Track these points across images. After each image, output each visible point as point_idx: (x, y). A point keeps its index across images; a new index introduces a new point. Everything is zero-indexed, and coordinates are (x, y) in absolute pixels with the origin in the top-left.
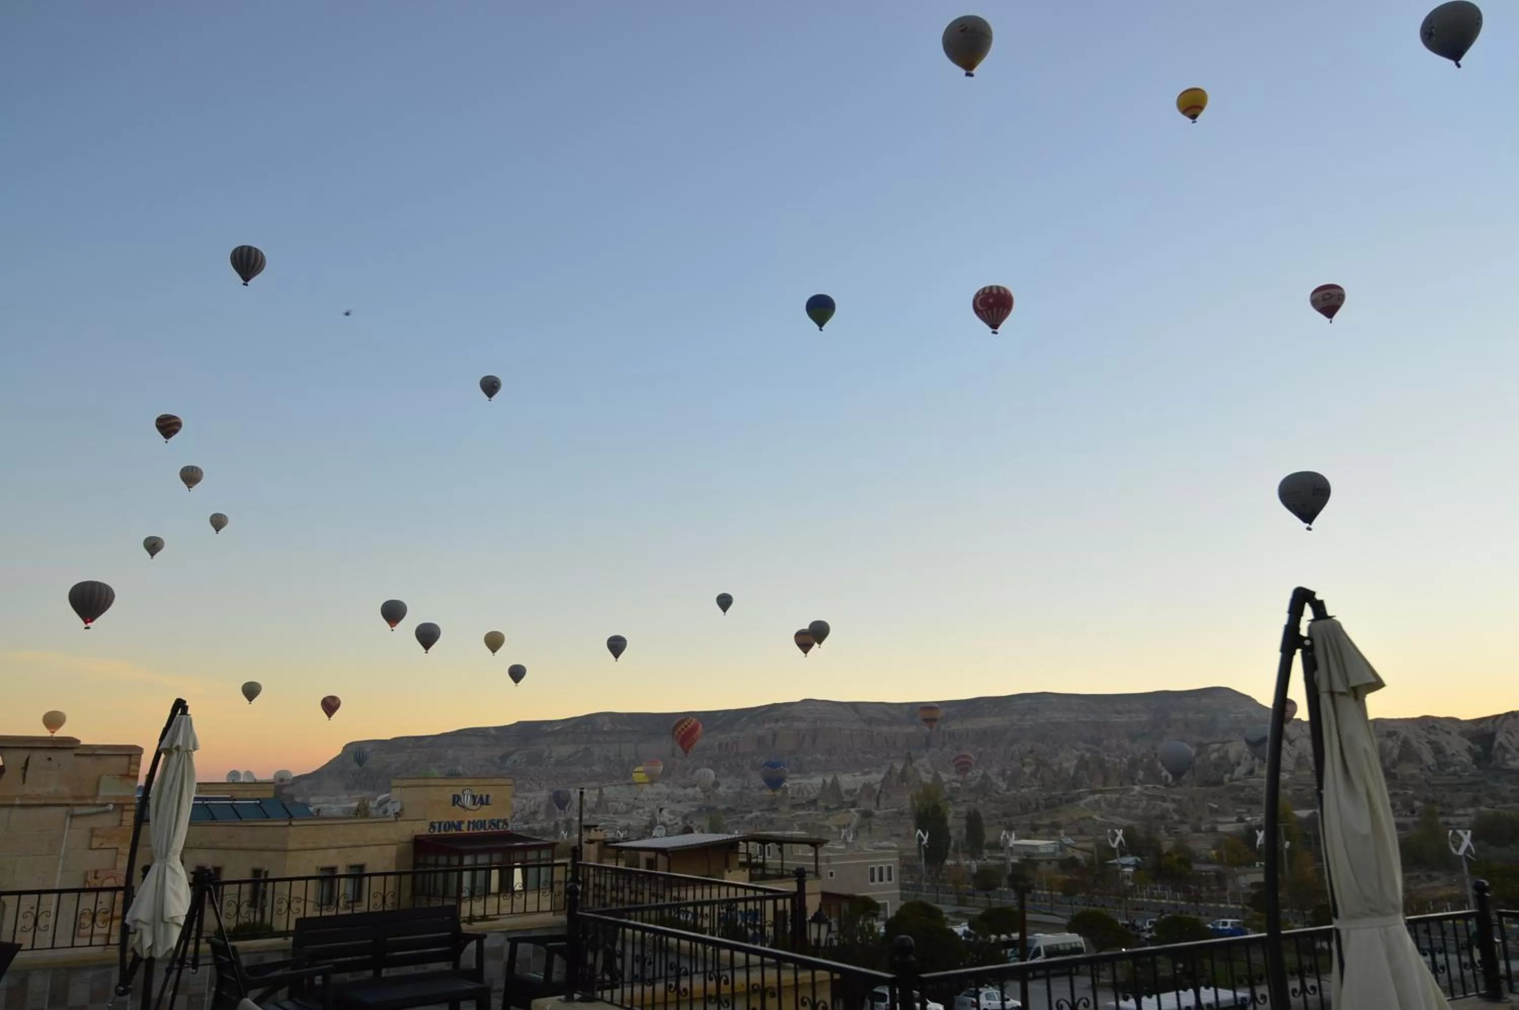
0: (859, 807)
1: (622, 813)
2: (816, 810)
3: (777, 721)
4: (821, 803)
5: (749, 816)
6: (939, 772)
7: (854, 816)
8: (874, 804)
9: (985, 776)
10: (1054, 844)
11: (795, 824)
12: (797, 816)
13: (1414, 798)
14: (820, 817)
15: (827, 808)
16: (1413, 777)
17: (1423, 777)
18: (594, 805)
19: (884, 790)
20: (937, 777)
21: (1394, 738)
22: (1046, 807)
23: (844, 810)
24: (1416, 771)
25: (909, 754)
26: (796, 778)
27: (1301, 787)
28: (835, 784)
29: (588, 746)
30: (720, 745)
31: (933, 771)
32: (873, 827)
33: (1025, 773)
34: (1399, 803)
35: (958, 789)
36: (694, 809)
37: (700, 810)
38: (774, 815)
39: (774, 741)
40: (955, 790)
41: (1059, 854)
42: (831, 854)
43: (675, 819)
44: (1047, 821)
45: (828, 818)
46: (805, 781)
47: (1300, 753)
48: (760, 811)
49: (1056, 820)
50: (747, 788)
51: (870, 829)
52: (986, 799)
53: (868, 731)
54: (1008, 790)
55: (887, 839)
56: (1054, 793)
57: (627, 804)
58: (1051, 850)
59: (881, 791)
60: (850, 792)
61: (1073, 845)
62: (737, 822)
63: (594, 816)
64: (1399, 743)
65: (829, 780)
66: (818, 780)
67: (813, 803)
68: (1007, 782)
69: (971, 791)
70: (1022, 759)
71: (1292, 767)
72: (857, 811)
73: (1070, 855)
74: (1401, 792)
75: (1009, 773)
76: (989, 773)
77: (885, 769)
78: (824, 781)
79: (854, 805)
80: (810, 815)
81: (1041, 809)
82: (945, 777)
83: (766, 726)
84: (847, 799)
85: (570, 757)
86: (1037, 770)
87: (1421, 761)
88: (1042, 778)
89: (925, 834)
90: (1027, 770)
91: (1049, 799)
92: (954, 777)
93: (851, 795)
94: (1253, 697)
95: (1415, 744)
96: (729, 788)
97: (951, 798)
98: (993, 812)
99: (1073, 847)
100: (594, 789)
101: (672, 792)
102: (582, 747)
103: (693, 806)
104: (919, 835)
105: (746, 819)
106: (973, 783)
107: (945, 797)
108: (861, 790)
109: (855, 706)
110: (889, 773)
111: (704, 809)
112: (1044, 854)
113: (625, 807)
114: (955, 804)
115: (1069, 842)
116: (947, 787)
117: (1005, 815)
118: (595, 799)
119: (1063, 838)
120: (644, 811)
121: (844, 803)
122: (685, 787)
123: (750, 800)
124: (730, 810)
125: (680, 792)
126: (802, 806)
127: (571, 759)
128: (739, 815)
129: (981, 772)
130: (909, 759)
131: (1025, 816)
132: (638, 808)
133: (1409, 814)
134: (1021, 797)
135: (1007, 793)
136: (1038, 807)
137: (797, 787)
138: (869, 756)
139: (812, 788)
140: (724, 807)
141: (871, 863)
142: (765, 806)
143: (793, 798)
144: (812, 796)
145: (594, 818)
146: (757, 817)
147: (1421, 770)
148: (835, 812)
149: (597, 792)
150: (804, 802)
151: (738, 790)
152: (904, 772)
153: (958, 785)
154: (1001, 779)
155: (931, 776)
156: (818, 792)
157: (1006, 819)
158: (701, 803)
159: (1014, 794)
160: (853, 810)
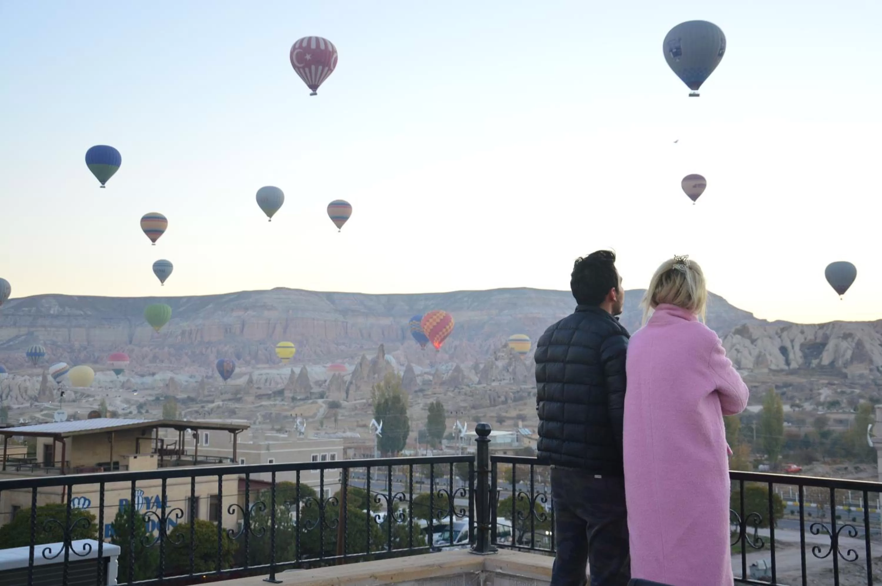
0: (327, 398)
1: (69, 401)
2: (283, 400)
3: (246, 309)
4: (288, 394)
5: (211, 406)
6: (413, 365)
7: (321, 406)
8: (344, 395)
9: (458, 369)
10: (512, 434)
11: (258, 414)
12: (261, 406)
13: (861, 396)
14: (286, 407)
15: (294, 399)
16: (861, 376)
17: (871, 377)
18: (37, 392)
19: (354, 381)
20: (409, 370)
21: (849, 339)
22: (515, 400)
23: (311, 401)
24: (866, 372)
25: (382, 346)
26: (264, 368)
27: (757, 384)
28: (304, 375)
29: (32, 329)
30: (183, 333)
31: (406, 364)
32: (339, 418)
33: (497, 367)
34: (845, 401)
35: (431, 381)
36: (150, 398)
37: (157, 399)
38: (237, 405)
39: (242, 331)
40: (427, 383)
41: (516, 444)
42: (271, 442)
43: (129, 408)
44: (513, 413)
45: (293, 408)
46: (274, 372)
47: (760, 352)
48: (223, 401)
49: (521, 413)
50: (211, 377)
51: (336, 420)
52: (457, 390)
53: (343, 322)
54: (479, 383)
55: (352, 430)
56: (523, 387)
57: (76, 392)
58: (509, 440)
59: (351, 383)
60: (319, 383)
61: (529, 436)
62: (197, 412)
63: (37, 404)
64: (854, 345)
65: (297, 370)
66: (286, 371)
67: (280, 393)
68: (479, 375)
69: (443, 383)
70: (495, 353)
71: (751, 366)
72: (323, 402)
73: (526, 446)
74: (849, 390)
75: (482, 366)
76: (462, 366)
77: (357, 360)
78: (293, 372)
79: (322, 396)
80: (275, 405)
81: (509, 401)
82: (418, 369)
83: (235, 314)
84: (316, 390)
85: (10, 340)
86: (510, 364)
87: (871, 361)
88: (514, 373)
89: (379, 424)
90: (500, 364)
91: (518, 392)
92: (427, 370)
93: (320, 386)
94: (724, 297)
95: (868, 346)
96: (191, 377)
97: (421, 390)
98: (463, 404)
99: (530, 438)
100: (38, 375)
101: (128, 380)
102: (24, 331)
103: (150, 395)
104: (374, 425)
105: (206, 409)
106: (445, 377)
107: (417, 389)
108: (331, 381)
109: (330, 296)
110: (361, 364)
111: (162, 399)
112: (500, 444)
113: (73, 396)
114: (425, 396)
115: (527, 433)
116: (419, 380)
117: (474, 407)
118: (38, 386)
119: (520, 428)
120: (95, 400)
121: (311, 393)
122: (142, 376)
123: (213, 390)
124: (191, 400)
125: (136, 380)
126: (268, 397)
127: (11, 343)
128: (199, 405)
129: (455, 365)
130: (382, 350)
131: (492, 408)
132: (88, 396)
133: (852, 411)
134: (490, 390)
135: (479, 386)
136: (506, 399)
137: (264, 377)
138: (343, 347)
139: (281, 378)
140: (184, 396)
141: (312, 452)
142: (229, 396)
143: (259, 388)
144: (280, 387)
145: (36, 406)
146: (218, 407)
147: (871, 370)
148: (302, 402)
149: (40, 379)
150: (270, 392)
151: (200, 379)
152: (375, 363)
153: (431, 378)
154: (473, 371)
155: (404, 368)
156: (286, 382)
157: (473, 411)
158: (159, 391)
159: (484, 387)
160: (320, 401)
